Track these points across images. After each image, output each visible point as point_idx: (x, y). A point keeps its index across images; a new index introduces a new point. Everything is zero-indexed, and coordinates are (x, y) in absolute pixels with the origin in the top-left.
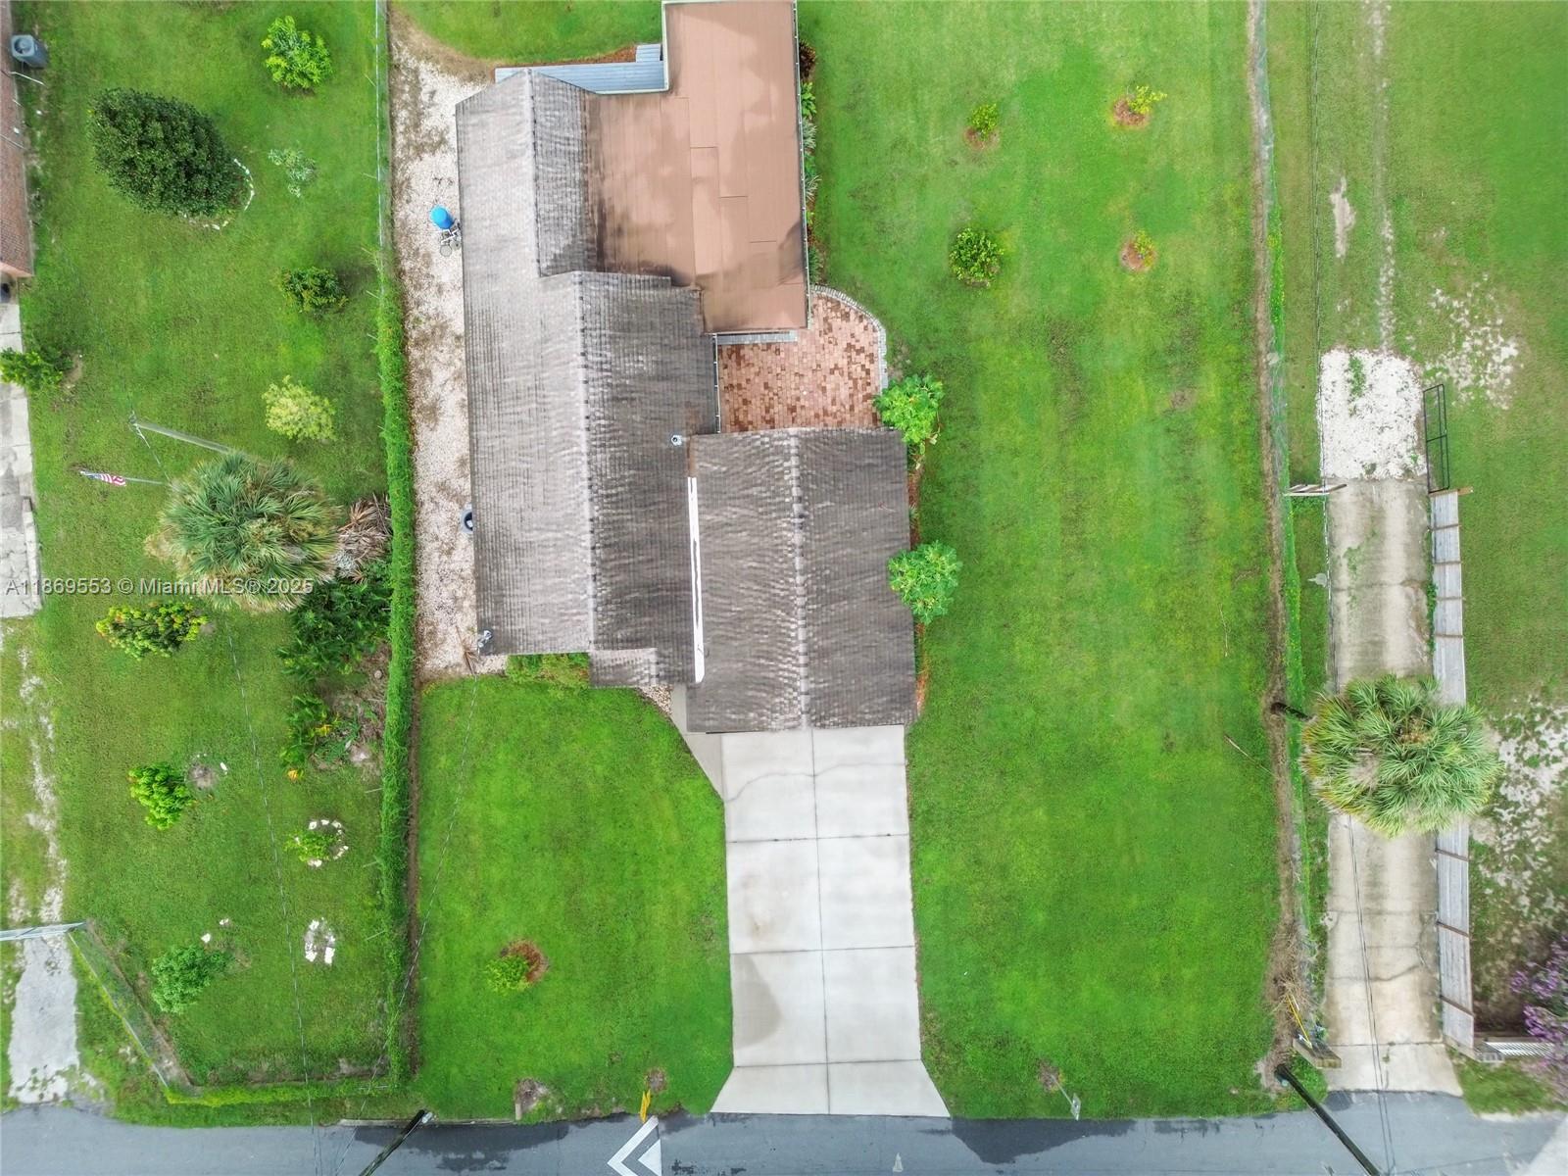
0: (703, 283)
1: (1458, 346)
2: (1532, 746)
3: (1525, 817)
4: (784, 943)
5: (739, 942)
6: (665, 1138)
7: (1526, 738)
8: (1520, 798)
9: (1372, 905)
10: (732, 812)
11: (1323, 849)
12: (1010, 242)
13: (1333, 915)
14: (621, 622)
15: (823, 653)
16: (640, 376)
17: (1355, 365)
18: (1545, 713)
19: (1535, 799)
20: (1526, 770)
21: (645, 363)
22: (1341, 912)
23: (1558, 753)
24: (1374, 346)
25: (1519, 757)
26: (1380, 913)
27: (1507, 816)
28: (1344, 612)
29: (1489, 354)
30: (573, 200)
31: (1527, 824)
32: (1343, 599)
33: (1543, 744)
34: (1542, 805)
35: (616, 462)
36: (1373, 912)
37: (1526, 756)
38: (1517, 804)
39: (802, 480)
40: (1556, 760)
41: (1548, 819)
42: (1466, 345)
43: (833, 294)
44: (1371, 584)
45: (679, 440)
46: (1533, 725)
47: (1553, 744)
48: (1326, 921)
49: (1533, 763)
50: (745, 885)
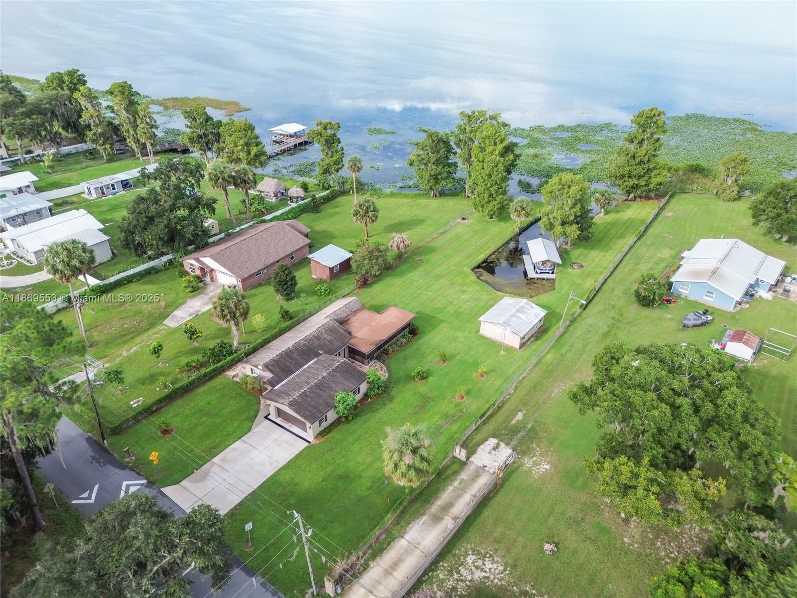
0: (354, 337)
1: (532, 457)
2: (480, 563)
3: (462, 581)
4: (226, 467)
5: (216, 460)
6: (142, 487)
7: (480, 559)
8: (464, 574)
9: (390, 570)
10: (250, 434)
11: (389, 544)
12: (430, 379)
13: (375, 563)
15: (306, 395)
16: (325, 338)
17: (498, 445)
18: (491, 556)
19: (469, 578)
20: (473, 568)
21: (329, 338)
22: (378, 564)
23: (488, 570)
24: (507, 444)
25: (473, 562)
26: (390, 574)
27: (456, 576)
28: (449, 491)
29: (540, 464)
30: (344, 315)
31: (461, 583)
32: (451, 488)
33: (484, 565)
34: (470, 581)
35: (305, 345)
36: (388, 572)
37: (476, 564)
38: (462, 576)
39: (337, 368)
40: (485, 572)
41: (469, 587)
42: (534, 459)
43: (382, 365)
44: (463, 490)
45: (321, 352)
46: (485, 557)
47: (487, 566)
48: (371, 564)
49: (477, 568)
50: (233, 449)
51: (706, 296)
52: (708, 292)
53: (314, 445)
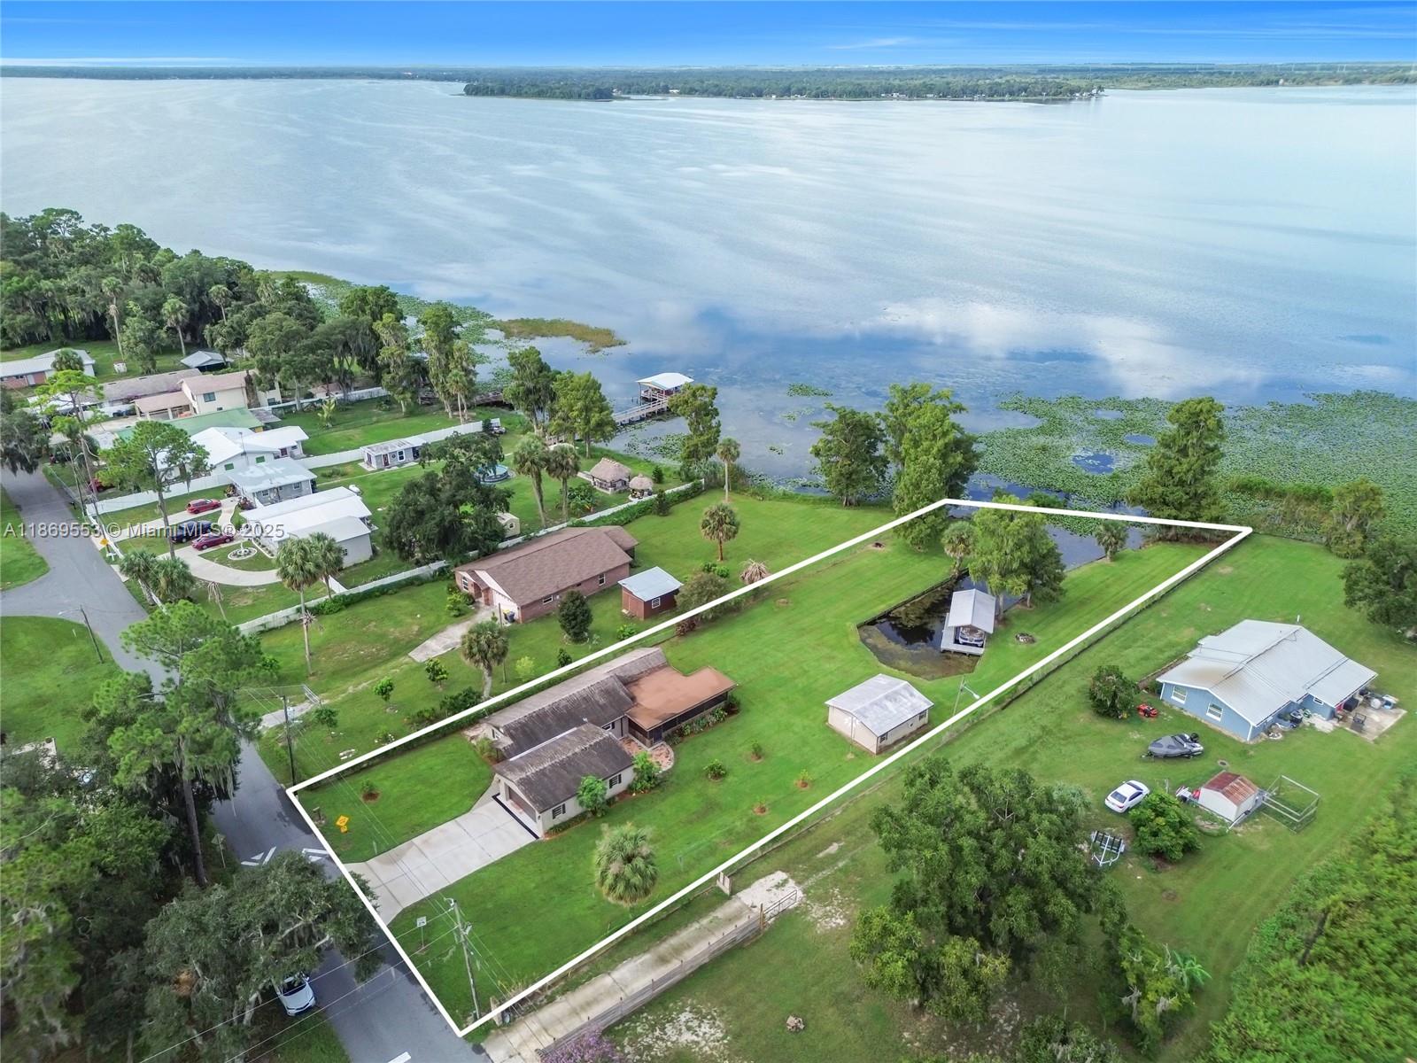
0: (638, 705)
1: (825, 906)
2: (696, 1023)
3: (663, 1040)
4: (426, 851)
5: (417, 840)
7: (697, 1019)
8: (669, 1033)
9: (578, 1009)
10: (467, 815)
11: (590, 978)
12: (730, 779)
13: (563, 998)
14: (516, 729)
15: (545, 775)
16: (597, 702)
17: (786, 881)
18: (713, 1018)
19: (674, 1039)
20: (684, 1028)
21: (602, 701)
22: (566, 1000)
23: (701, 1034)
24: (799, 883)
25: (687, 1021)
26: (577, 1014)
27: (657, 1033)
28: (693, 929)
29: (832, 917)
30: (635, 672)
31: (660, 1043)
32: (696, 925)
33: (700, 1027)
34: (672, 1042)
35: (566, 707)
36: (575, 1012)
37: (690, 1024)
38: (665, 1034)
39: (595, 744)
40: (697, 1035)
41: (668, 1048)
42: (828, 908)
43: (670, 750)
44: (710, 931)
45: (585, 720)
46: (705, 1018)
47: (703, 1030)
48: (558, 998)
49: (689, 1029)
50: (441, 831)
51: (1210, 711)
52: (1213, 706)
53: (541, 842)
